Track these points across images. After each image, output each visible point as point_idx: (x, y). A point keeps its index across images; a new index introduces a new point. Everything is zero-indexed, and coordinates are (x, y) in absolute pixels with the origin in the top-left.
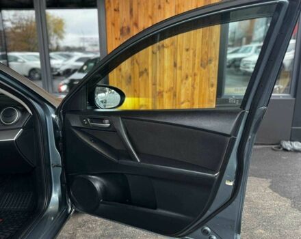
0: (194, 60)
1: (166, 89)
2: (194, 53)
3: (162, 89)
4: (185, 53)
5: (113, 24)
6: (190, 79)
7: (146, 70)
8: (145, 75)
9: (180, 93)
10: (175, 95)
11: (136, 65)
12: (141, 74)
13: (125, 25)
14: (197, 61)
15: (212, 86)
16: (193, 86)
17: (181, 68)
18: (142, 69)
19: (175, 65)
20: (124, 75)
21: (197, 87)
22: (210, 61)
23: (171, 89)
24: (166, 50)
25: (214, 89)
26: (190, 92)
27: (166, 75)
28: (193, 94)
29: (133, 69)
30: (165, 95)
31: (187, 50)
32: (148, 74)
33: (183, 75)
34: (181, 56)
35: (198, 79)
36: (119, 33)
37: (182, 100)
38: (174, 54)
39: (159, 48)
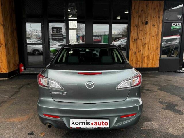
0: (154, 48)
2: (154, 46)
3: (145, 56)
5: (132, 38)
6: (153, 53)
8: (140, 52)
9: (150, 57)
10: (148, 58)
11: (138, 49)
12: (139, 52)
13: (136, 38)
14: (155, 48)
15: (158, 55)
16: (153, 55)
17: (150, 50)
18: (139, 50)
19: (149, 49)
20: (134, 52)
21: (155, 55)
22: (158, 48)
23: (147, 56)
27: (146, 53)
28: (153, 57)
29: (137, 50)
30: (146, 58)
31: (152, 45)
33: (151, 52)
35: (155, 53)
36: (133, 40)
37: (150, 59)
38: (149, 46)
39: (144, 44)
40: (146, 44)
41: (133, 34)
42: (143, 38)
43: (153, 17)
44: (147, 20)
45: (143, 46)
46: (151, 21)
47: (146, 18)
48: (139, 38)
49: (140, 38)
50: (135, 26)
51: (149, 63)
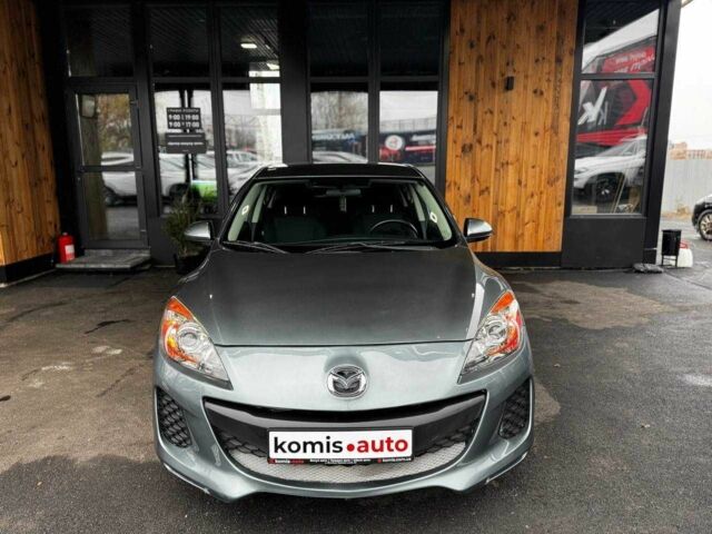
0: (540, 177)
1: (509, 208)
2: (541, 173)
3: (503, 208)
4: (530, 170)
5: (455, 142)
6: (536, 198)
7: (487, 188)
8: (486, 193)
9: (524, 212)
10: (518, 215)
11: (477, 184)
12: (482, 192)
13: (468, 142)
14: (544, 178)
15: (559, 204)
17: (526, 186)
18: (483, 187)
19: (520, 183)
20: (462, 193)
21: (543, 206)
22: (558, 178)
23: (514, 208)
24: (510, 167)
25: (562, 207)
26: (534, 211)
27: (509, 194)
28: (538, 213)
29: (473, 187)
30: (508, 216)
31: (533, 167)
32: (489, 193)
33: (529, 193)
34: (526, 172)
35: (544, 196)
36: (460, 150)
37: (526, 220)
38: (519, 172)
39: (503, 165)
40: (507, 163)
41: (460, 127)
42: (498, 142)
43: (537, 61)
44: (510, 74)
45: (496, 170)
46: (526, 77)
47: (508, 64)
48: (479, 142)
49: (484, 142)
50: (466, 97)
51: (523, 234)
